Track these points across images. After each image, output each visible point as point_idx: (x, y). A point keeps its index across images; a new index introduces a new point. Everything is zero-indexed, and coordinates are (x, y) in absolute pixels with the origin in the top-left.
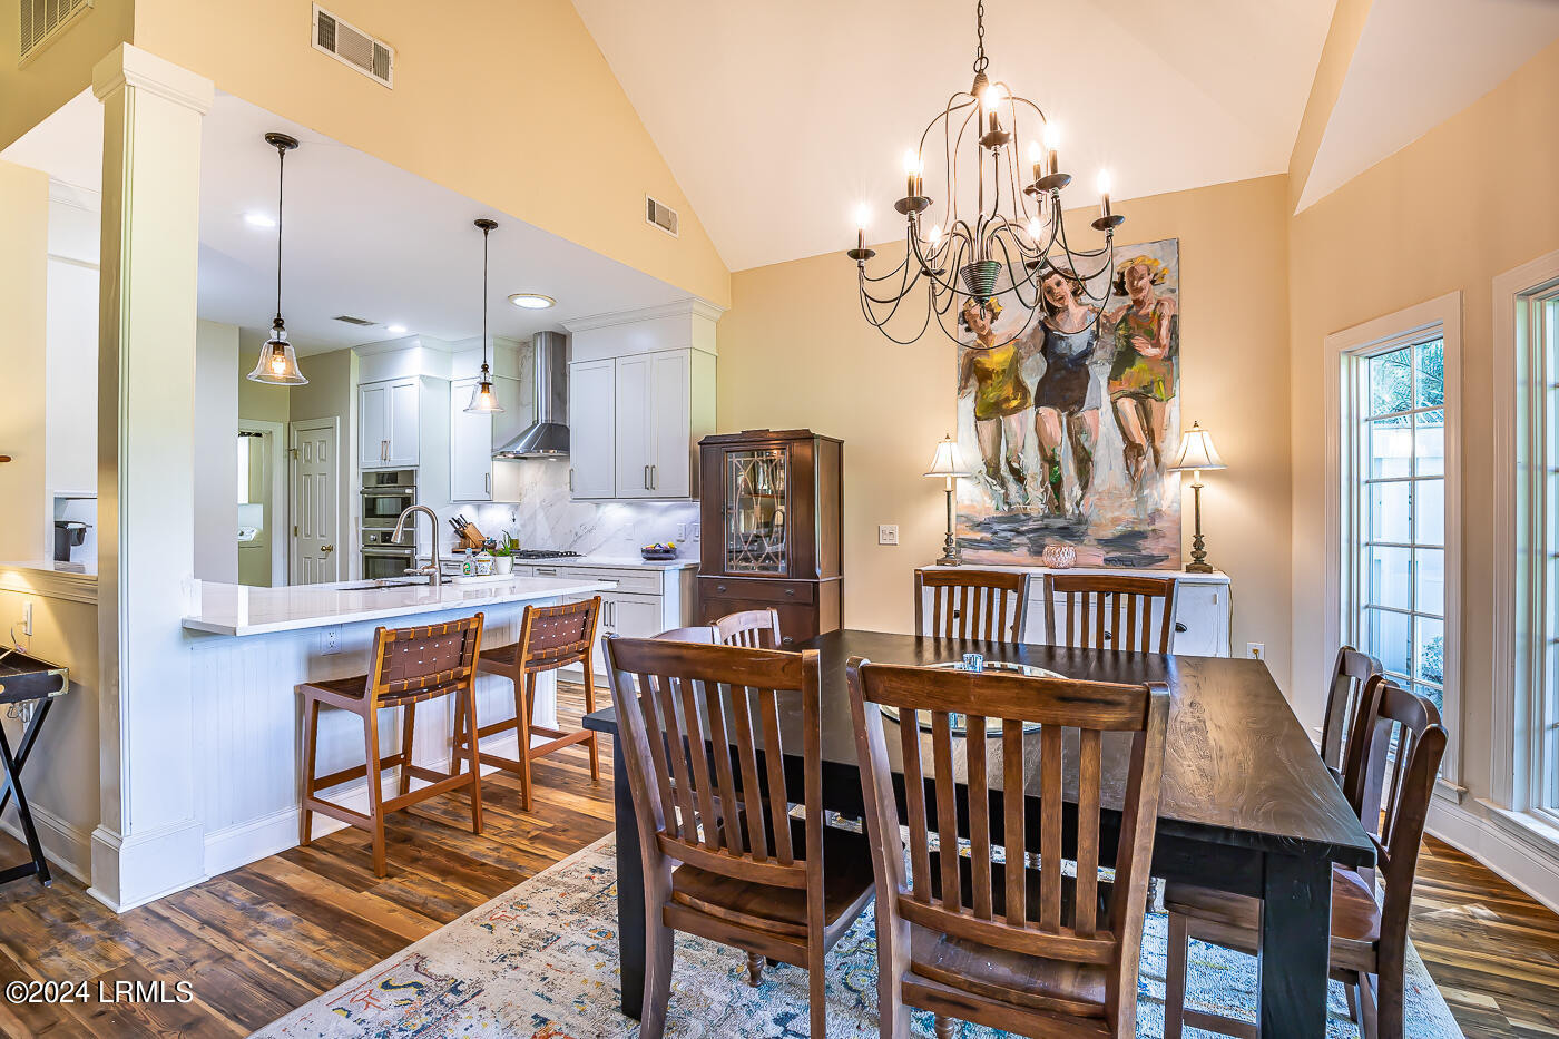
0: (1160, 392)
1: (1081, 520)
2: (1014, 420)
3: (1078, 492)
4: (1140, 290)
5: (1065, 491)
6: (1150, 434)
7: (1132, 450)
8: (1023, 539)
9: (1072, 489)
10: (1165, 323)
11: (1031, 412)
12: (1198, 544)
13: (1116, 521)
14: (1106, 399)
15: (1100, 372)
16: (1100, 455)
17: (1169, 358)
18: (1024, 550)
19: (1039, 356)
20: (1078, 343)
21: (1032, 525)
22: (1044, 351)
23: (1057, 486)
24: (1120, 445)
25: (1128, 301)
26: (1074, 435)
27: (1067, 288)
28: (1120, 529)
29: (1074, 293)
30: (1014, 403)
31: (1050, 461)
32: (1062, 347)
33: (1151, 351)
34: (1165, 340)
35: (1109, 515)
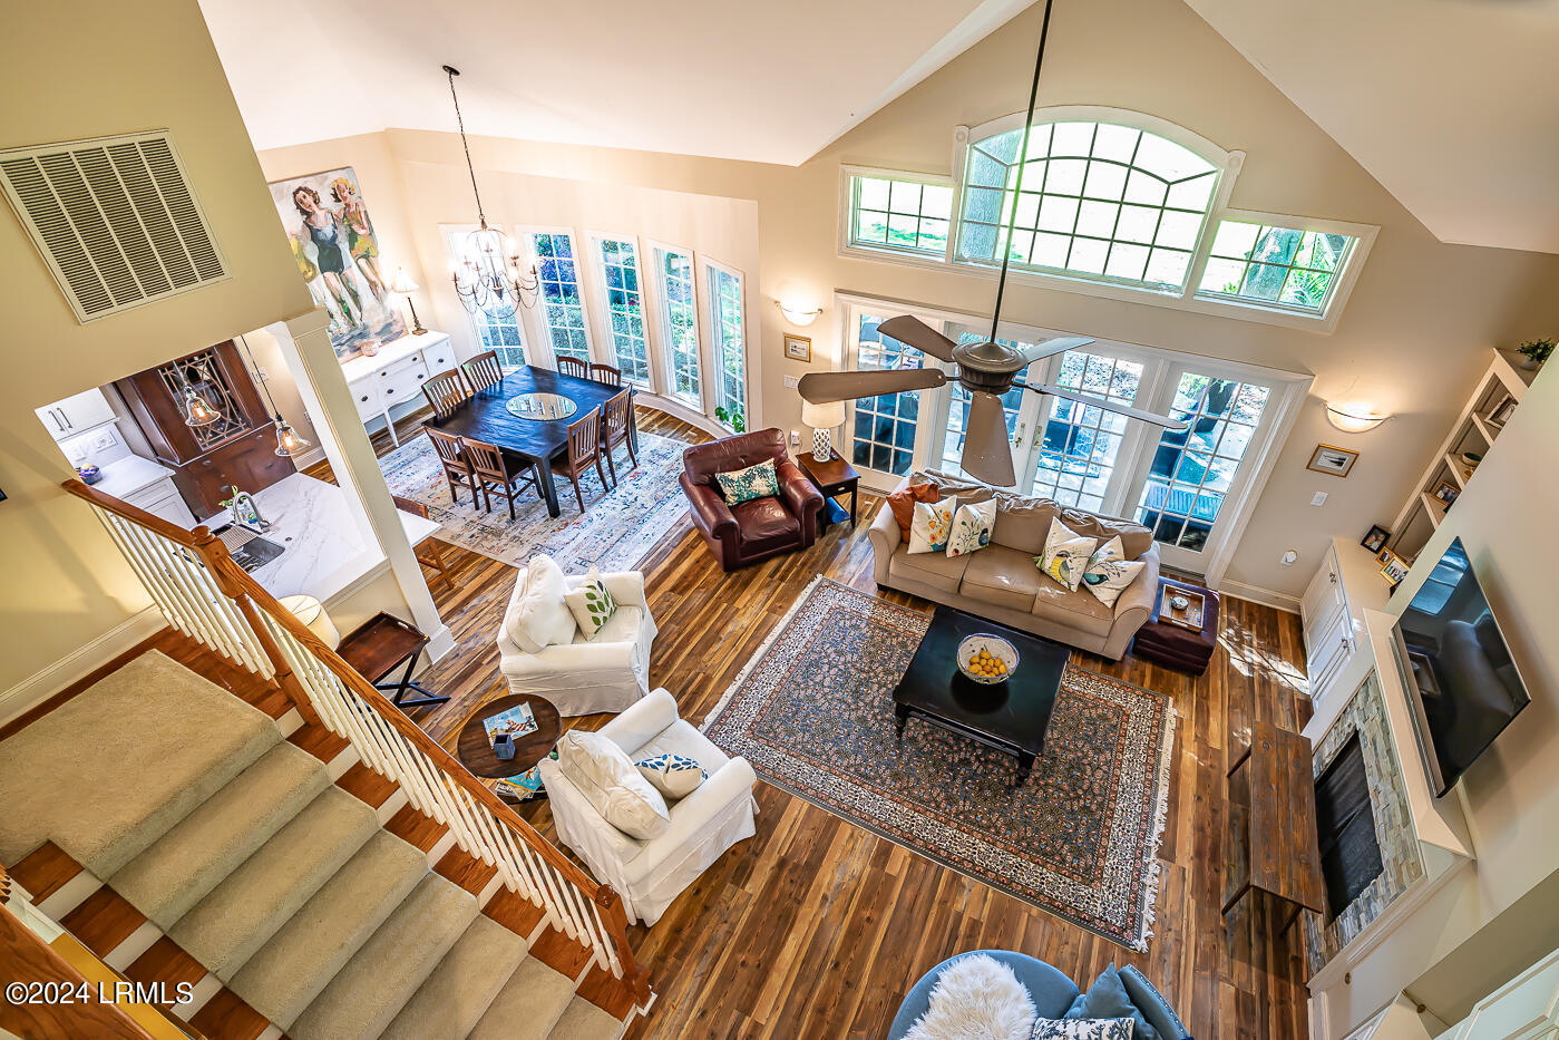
0: (372, 253)
1: (365, 327)
2: (313, 283)
3: (359, 314)
4: (345, 198)
5: (353, 314)
6: (376, 274)
7: (373, 285)
8: (345, 347)
9: (355, 312)
10: (363, 215)
11: (320, 276)
12: (417, 322)
13: (379, 322)
14: (352, 261)
15: (344, 246)
16: (361, 292)
17: (370, 234)
18: (348, 353)
19: (312, 243)
20: (329, 234)
21: (346, 338)
22: (313, 239)
23: (348, 313)
24: (368, 284)
25: (342, 205)
26: (346, 283)
27: (309, 200)
28: (382, 325)
29: (315, 202)
30: (310, 274)
31: (341, 302)
32: (321, 235)
33: (362, 232)
34: (366, 225)
35: (376, 320)
